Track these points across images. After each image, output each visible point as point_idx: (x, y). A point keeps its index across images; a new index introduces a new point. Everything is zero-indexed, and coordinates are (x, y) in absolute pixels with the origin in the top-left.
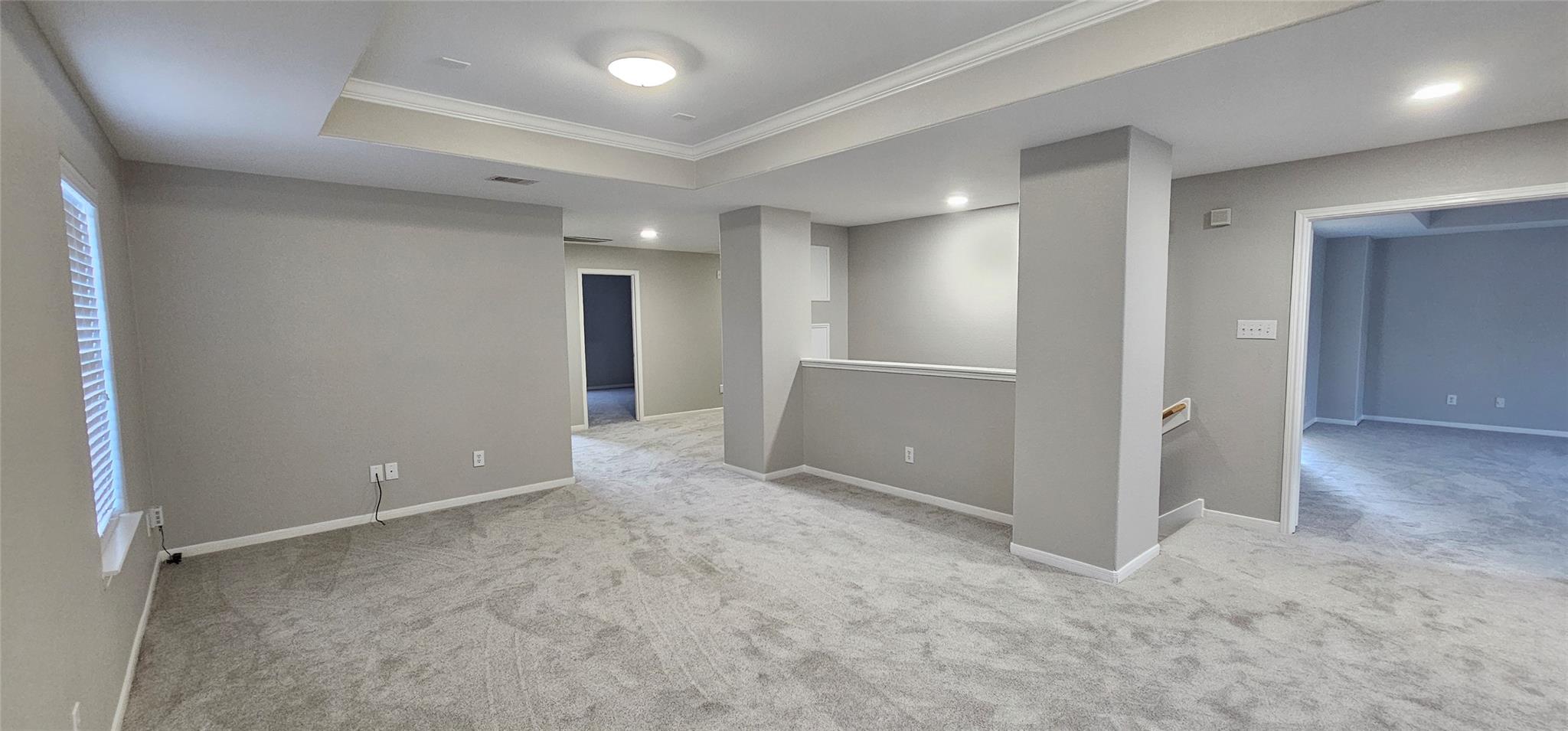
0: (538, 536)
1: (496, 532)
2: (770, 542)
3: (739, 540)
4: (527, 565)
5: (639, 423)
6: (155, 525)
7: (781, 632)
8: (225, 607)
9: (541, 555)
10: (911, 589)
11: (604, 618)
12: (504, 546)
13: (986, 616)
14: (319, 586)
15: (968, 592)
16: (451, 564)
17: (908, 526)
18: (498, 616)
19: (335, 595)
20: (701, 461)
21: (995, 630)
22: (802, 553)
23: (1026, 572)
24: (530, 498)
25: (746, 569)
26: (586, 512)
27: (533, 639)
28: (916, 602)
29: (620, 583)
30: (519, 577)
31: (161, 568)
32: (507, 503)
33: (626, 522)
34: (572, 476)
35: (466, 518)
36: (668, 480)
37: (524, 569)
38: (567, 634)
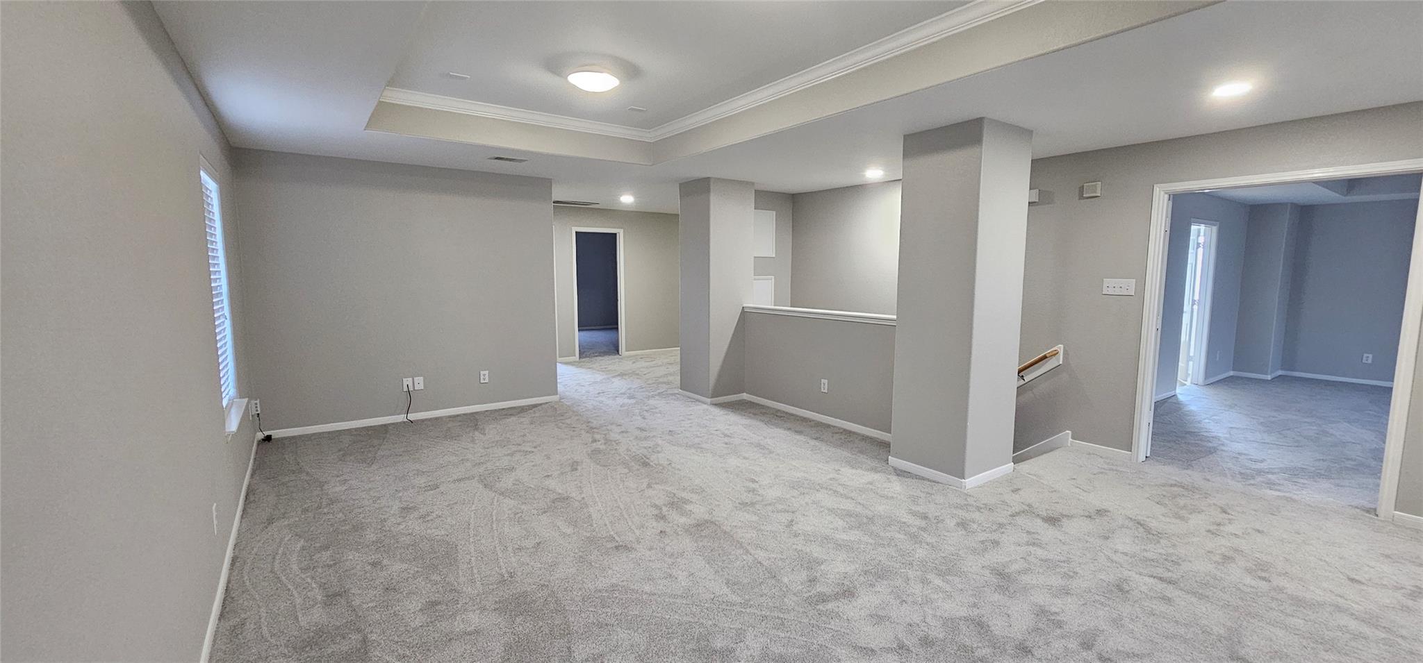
0: (524, 435)
1: (492, 431)
2: (699, 448)
3: (675, 445)
4: (512, 455)
5: (620, 357)
6: (254, 412)
7: (685, 506)
8: (301, 470)
9: (523, 448)
10: (795, 485)
11: (560, 491)
12: (497, 442)
13: (848, 505)
14: (364, 461)
15: (840, 489)
16: (457, 451)
17: (813, 442)
18: (486, 486)
19: (374, 467)
20: (662, 389)
21: (849, 514)
22: (720, 457)
23: (894, 478)
24: (522, 410)
25: (673, 465)
26: (563, 421)
27: (507, 500)
28: (795, 493)
29: (576, 469)
30: (505, 462)
31: (258, 445)
32: (504, 412)
33: (591, 430)
34: (557, 394)
35: (473, 421)
36: (633, 401)
37: (509, 457)
38: (530, 499)
